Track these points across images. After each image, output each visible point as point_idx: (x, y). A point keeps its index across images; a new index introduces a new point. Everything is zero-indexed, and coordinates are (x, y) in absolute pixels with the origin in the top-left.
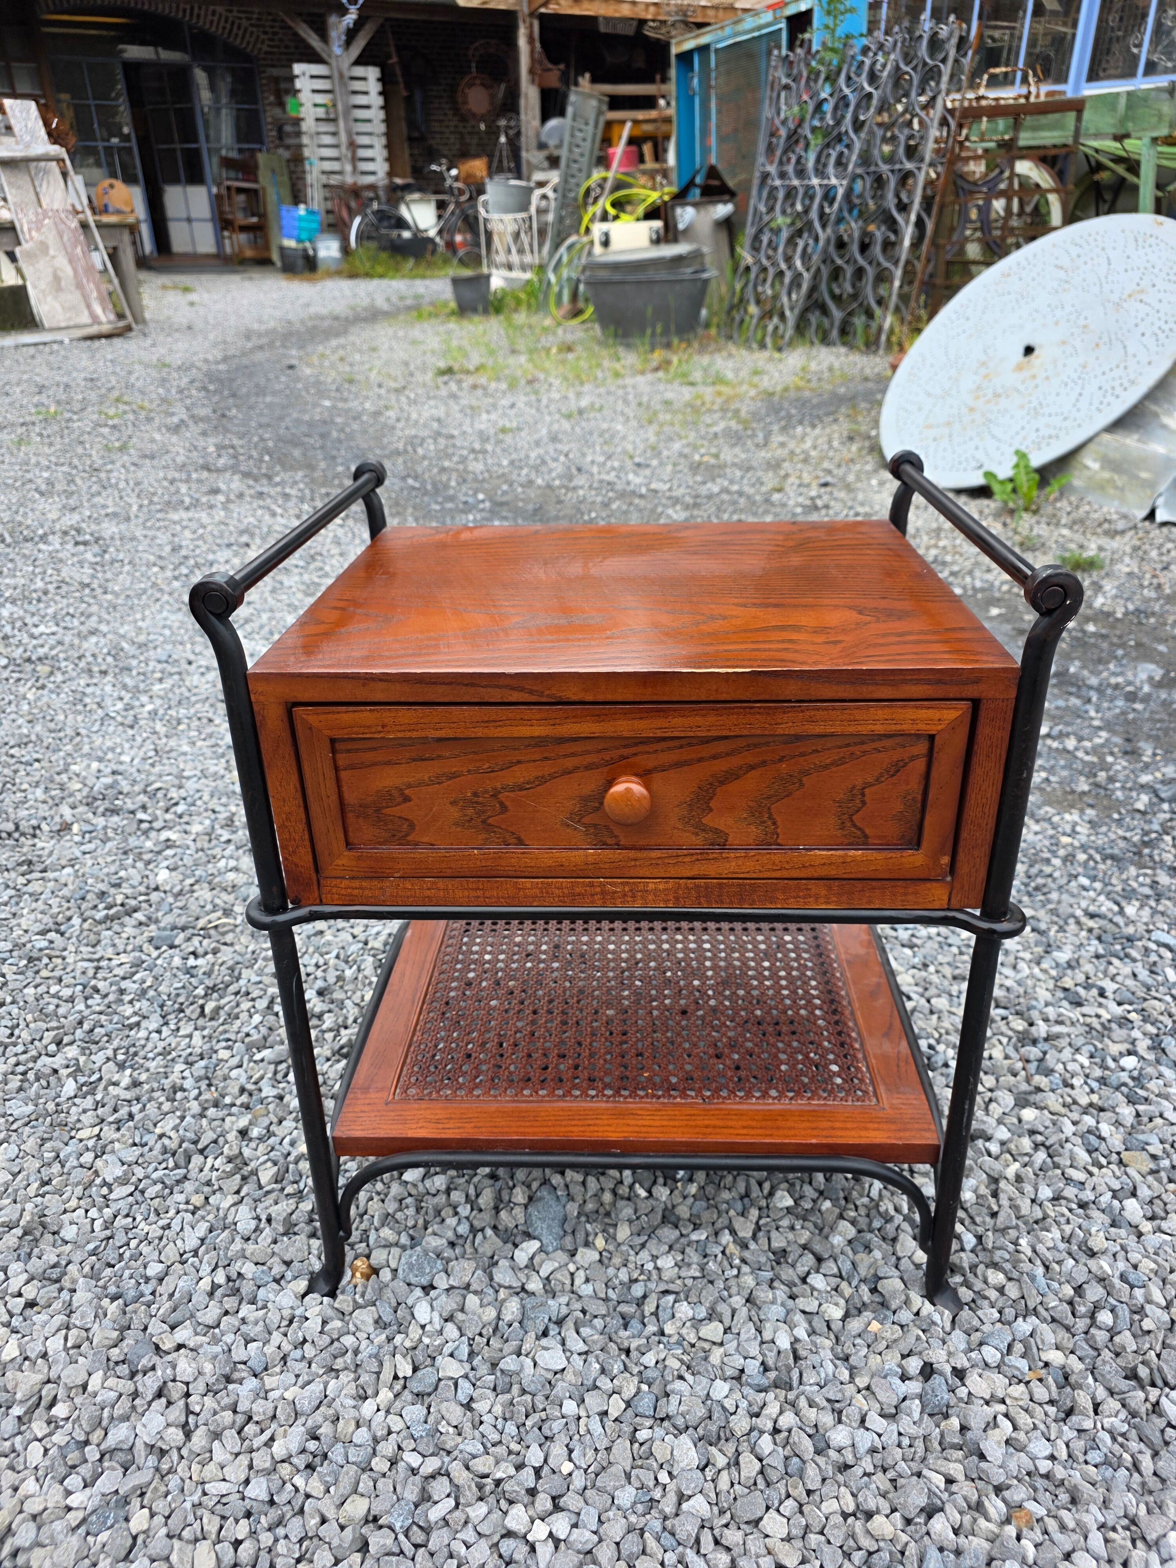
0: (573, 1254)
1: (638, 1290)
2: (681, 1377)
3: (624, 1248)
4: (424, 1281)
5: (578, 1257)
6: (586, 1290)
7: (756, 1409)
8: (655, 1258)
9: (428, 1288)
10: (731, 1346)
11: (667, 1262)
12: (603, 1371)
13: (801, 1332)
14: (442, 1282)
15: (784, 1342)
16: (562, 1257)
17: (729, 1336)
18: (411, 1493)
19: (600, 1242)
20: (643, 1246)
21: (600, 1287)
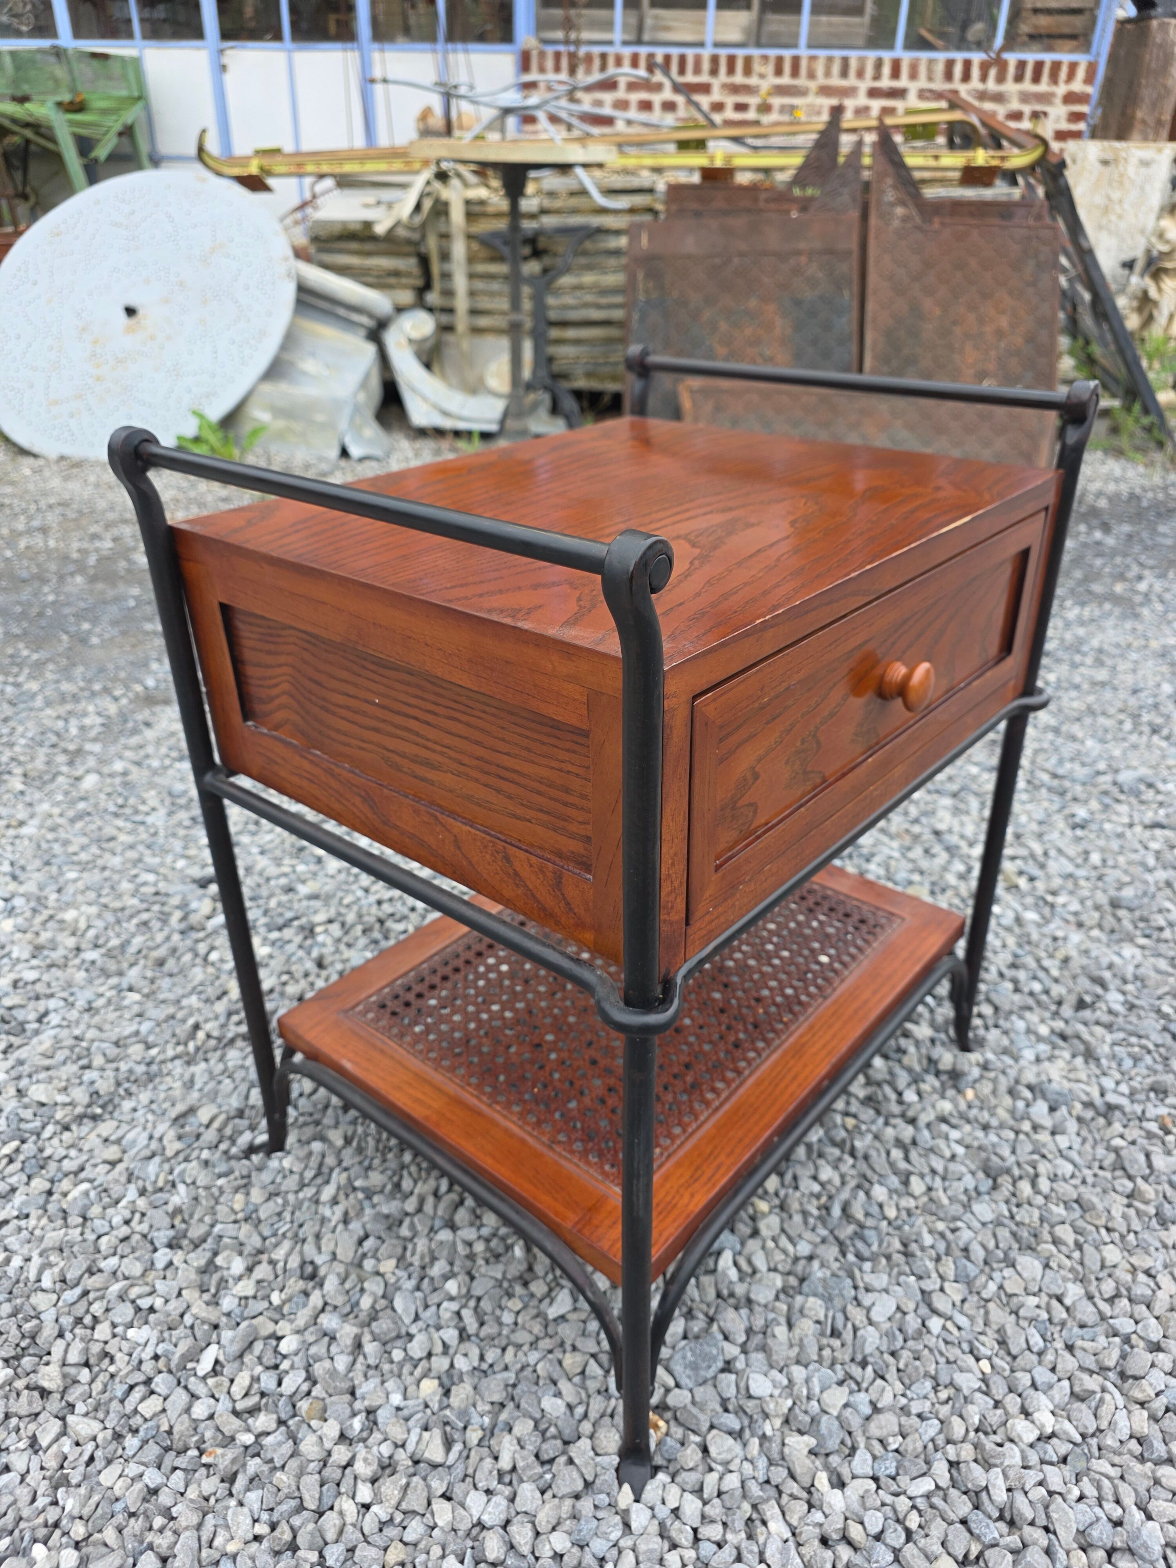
0: (755, 1233)
1: (836, 1211)
2: (954, 1231)
3: (782, 1193)
4: (720, 1364)
5: (764, 1231)
6: (804, 1249)
7: (1014, 1200)
8: (815, 1178)
9: (728, 1367)
10: (938, 1183)
11: (827, 1173)
12: (920, 1278)
13: (955, 1134)
14: (732, 1350)
15: (960, 1150)
16: (753, 1245)
17: (928, 1179)
18: (964, 1506)
19: (763, 1206)
20: (795, 1178)
21: (808, 1235)
